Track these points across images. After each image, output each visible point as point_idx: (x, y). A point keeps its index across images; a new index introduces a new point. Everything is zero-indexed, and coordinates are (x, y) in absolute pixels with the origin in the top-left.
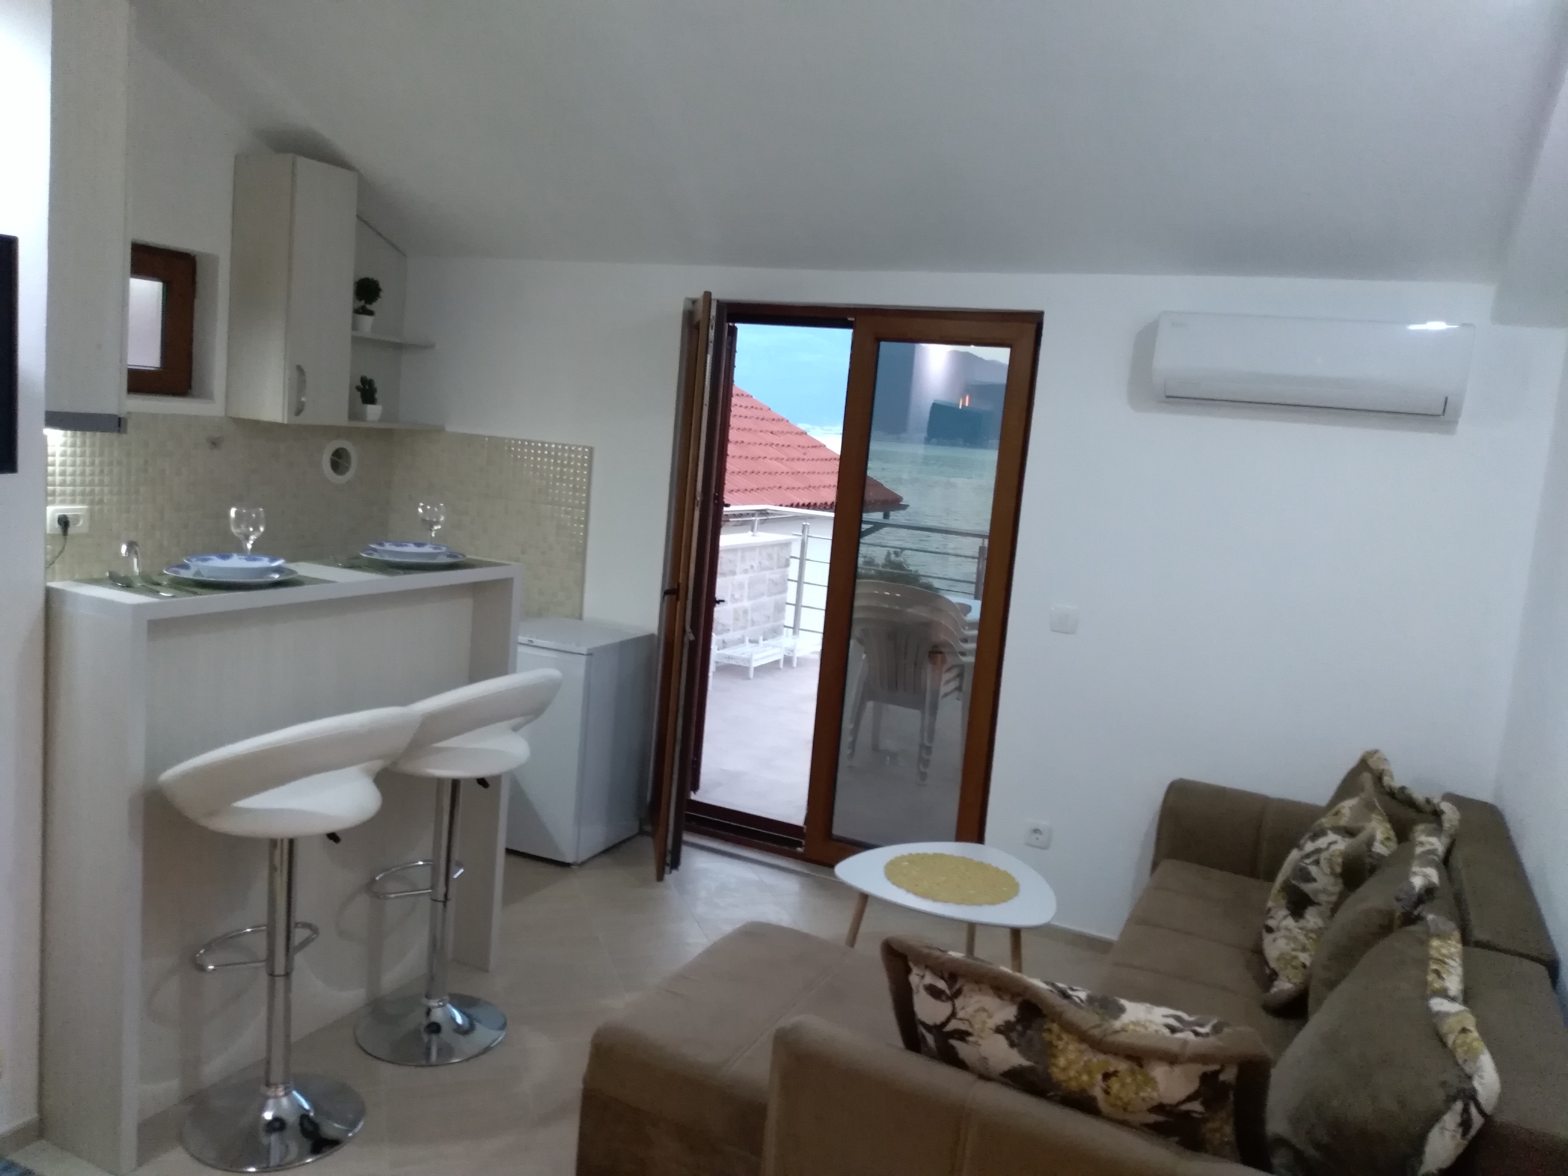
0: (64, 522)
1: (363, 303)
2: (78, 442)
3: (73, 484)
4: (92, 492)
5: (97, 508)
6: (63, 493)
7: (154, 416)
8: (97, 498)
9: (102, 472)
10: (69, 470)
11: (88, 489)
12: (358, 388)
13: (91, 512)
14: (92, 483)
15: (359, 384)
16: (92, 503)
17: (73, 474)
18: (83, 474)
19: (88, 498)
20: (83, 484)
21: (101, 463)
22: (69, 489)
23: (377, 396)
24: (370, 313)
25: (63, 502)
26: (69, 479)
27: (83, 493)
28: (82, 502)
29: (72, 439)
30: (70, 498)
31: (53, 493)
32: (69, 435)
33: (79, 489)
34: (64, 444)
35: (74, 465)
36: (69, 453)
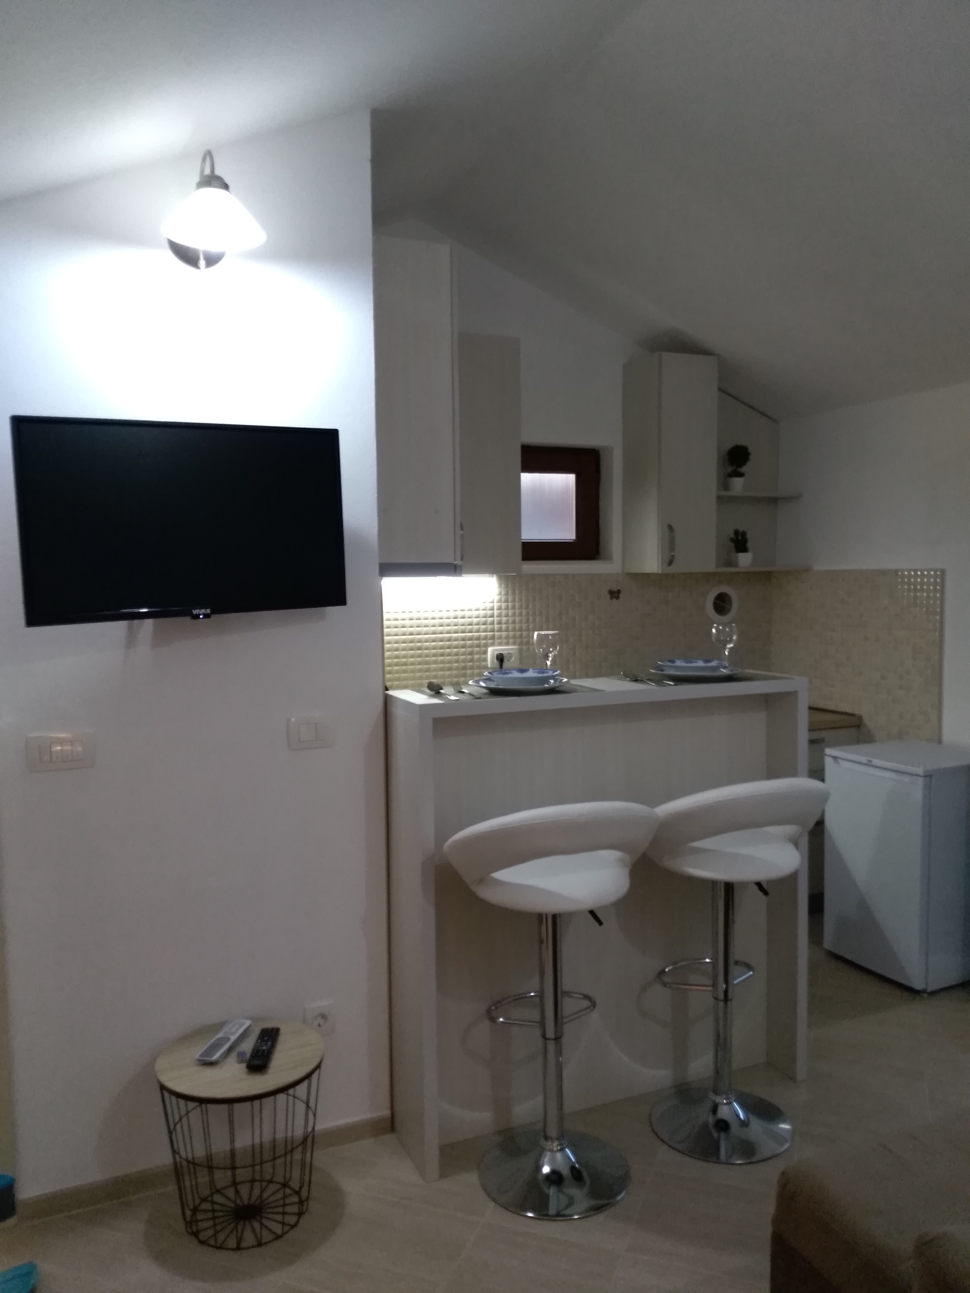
0: (500, 658)
1: (734, 468)
2: (510, 599)
3: (507, 630)
4: (521, 636)
5: (525, 647)
6: (500, 637)
7: (566, 576)
8: (525, 640)
9: (528, 621)
10: (504, 619)
11: (518, 633)
12: (732, 540)
13: (520, 651)
14: (521, 630)
15: (732, 536)
16: (521, 644)
17: (507, 623)
18: (514, 622)
19: (518, 640)
20: (514, 630)
21: (528, 614)
22: (504, 634)
23: (749, 545)
24: (741, 475)
25: (500, 644)
26: (504, 626)
27: (514, 637)
28: (514, 644)
29: (506, 597)
30: (505, 641)
31: (493, 637)
32: (503, 593)
33: (511, 633)
34: (500, 601)
35: (507, 616)
36: (503, 607)
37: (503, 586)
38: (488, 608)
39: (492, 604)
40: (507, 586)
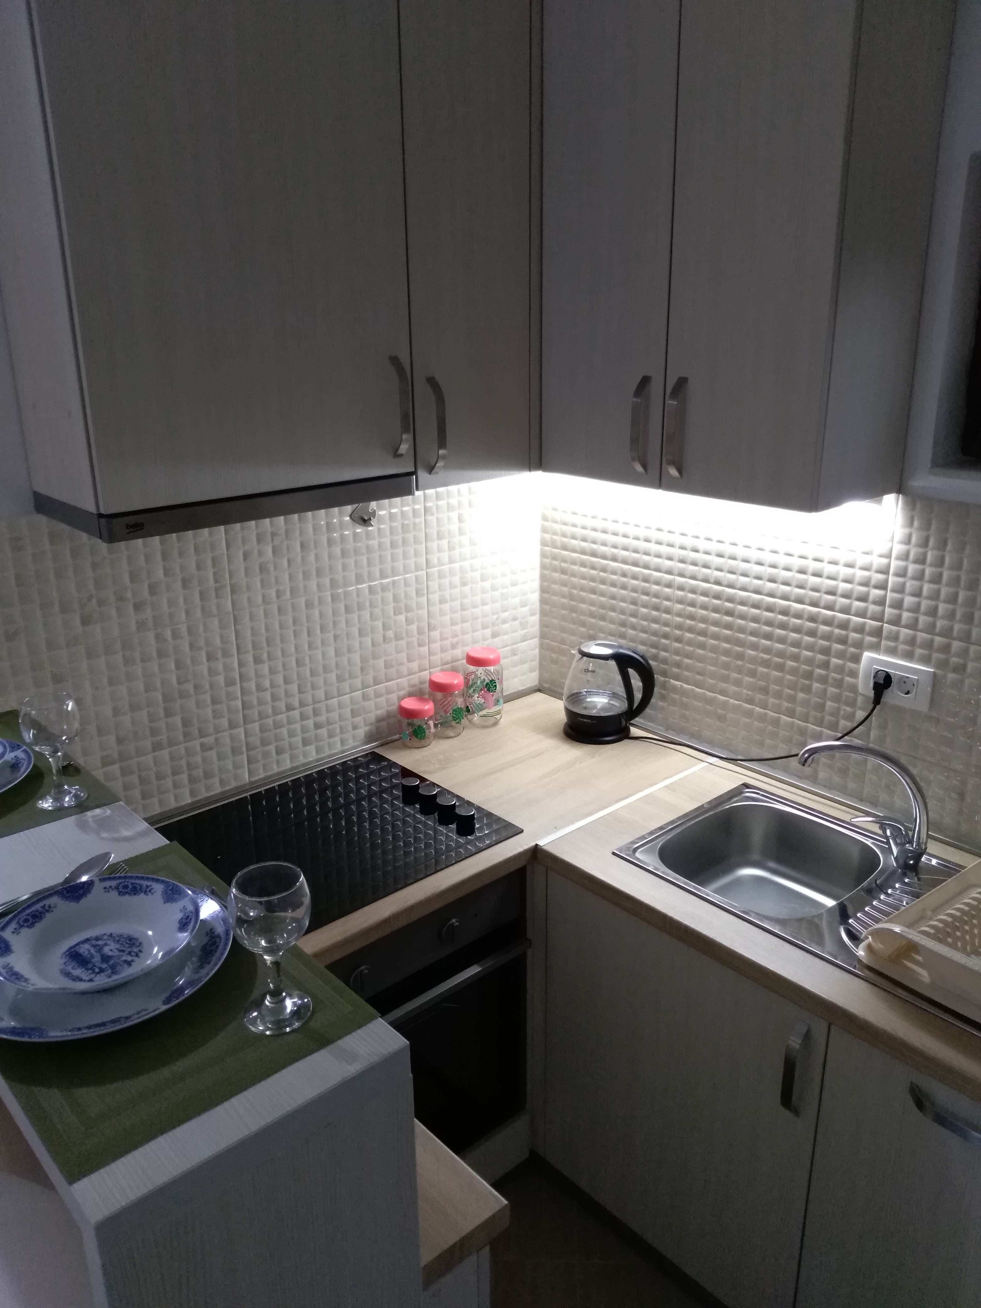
0: (883, 682)
2: (930, 556)
3: (913, 626)
4: (946, 648)
5: (949, 676)
6: (895, 637)
8: (953, 661)
10: (909, 600)
11: (939, 640)
13: (935, 680)
14: (947, 633)
16: (942, 665)
17: (916, 609)
18: (933, 612)
19: (937, 656)
20: (930, 629)
22: (905, 632)
25: (892, 652)
26: (906, 615)
27: (929, 645)
28: (926, 660)
29: (921, 550)
30: (902, 647)
31: (878, 632)
32: (914, 540)
33: (922, 636)
34: (905, 557)
35: (917, 594)
36: (910, 572)
37: (916, 524)
38: (875, 567)
39: (885, 561)
40: (926, 526)
